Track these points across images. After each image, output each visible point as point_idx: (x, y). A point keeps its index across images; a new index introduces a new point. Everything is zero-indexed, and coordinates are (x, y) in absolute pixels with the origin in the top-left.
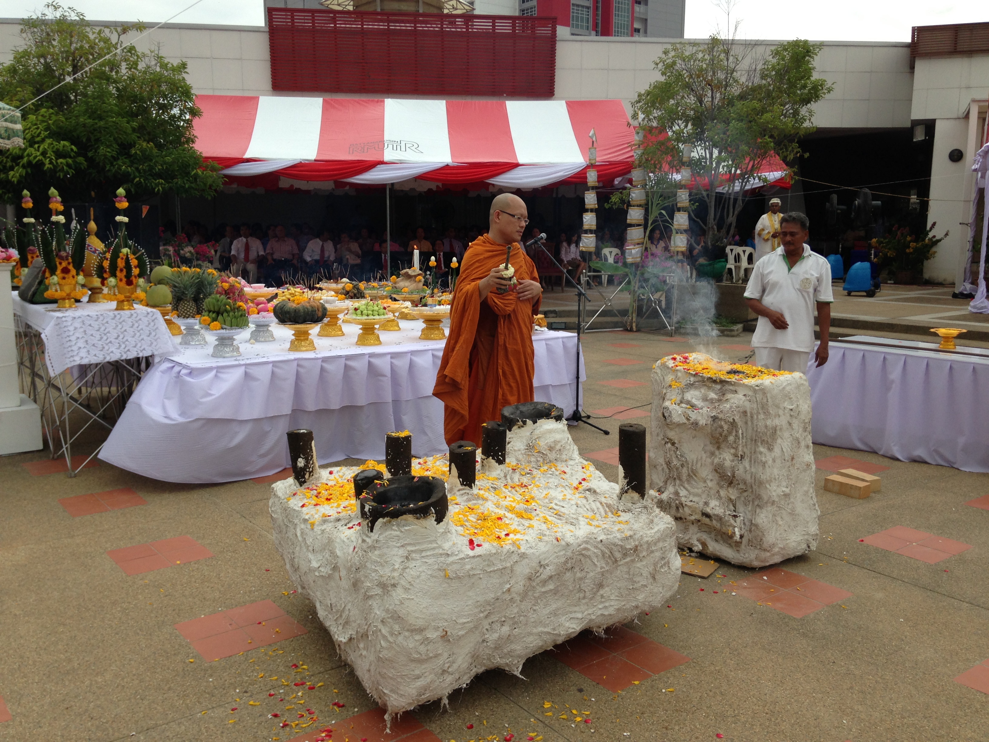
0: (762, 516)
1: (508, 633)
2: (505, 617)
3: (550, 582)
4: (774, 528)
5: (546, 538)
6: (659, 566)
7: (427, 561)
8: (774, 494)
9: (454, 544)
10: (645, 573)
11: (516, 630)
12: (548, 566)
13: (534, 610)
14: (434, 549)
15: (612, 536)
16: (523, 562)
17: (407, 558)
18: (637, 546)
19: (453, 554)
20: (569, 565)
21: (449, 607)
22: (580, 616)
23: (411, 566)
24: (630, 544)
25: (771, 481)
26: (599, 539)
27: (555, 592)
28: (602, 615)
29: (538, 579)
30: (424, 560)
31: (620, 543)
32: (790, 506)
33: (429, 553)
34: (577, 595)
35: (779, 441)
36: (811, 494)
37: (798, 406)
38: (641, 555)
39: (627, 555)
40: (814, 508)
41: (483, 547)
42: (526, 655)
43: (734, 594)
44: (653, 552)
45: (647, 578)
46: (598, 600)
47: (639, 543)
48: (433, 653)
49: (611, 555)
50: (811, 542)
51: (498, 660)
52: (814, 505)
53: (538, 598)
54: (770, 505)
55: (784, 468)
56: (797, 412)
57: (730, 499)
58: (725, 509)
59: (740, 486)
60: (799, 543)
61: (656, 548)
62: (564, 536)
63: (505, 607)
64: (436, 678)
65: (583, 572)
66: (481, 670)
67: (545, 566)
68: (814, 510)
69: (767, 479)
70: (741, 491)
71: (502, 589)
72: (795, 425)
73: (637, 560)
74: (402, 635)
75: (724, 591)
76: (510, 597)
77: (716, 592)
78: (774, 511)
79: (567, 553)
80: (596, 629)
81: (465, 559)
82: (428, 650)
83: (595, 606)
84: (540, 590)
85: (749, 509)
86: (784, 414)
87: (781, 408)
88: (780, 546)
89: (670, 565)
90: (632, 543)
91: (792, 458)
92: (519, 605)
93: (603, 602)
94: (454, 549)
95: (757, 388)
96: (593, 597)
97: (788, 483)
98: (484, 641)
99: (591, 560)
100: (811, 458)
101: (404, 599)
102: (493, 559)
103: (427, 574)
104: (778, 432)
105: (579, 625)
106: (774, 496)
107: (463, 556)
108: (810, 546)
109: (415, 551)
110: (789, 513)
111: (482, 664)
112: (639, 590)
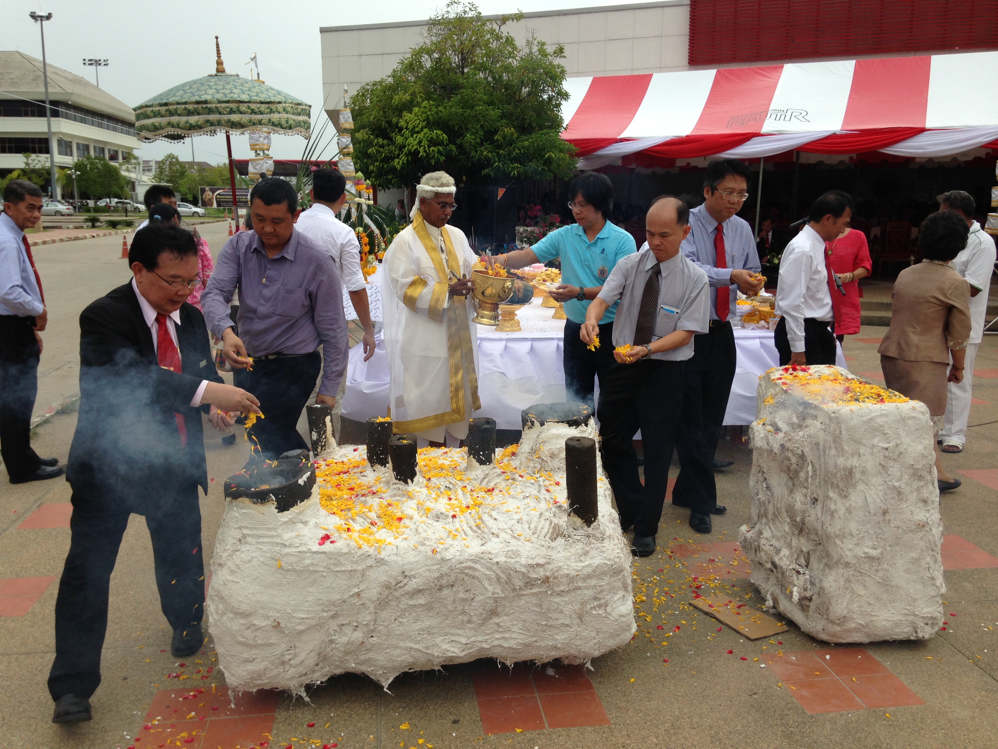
0: (831, 578)
1: (361, 639)
3: (420, 595)
4: (848, 596)
5: (421, 548)
6: (589, 606)
7: (262, 547)
8: (848, 553)
9: (298, 535)
10: (568, 610)
11: (373, 639)
12: (415, 577)
13: (401, 622)
14: (272, 536)
15: (513, 560)
16: (380, 568)
17: (240, 540)
18: (548, 578)
19: (289, 546)
20: (444, 582)
21: (282, 598)
22: (464, 640)
23: (243, 550)
24: (536, 573)
25: (844, 537)
26: (495, 560)
27: (429, 607)
28: (500, 646)
29: (403, 589)
30: (260, 546)
31: (524, 570)
32: (880, 574)
33: (266, 540)
34: (460, 617)
35: (861, 487)
36: (928, 563)
37: (897, 445)
38: (556, 589)
39: (533, 585)
40: (933, 582)
41: (335, 544)
42: (394, 669)
43: (763, 666)
44: (579, 588)
45: (570, 617)
46: (492, 628)
47: (553, 574)
48: (264, 641)
49: (509, 581)
50: (921, 627)
51: (353, 665)
52: (933, 579)
53: (405, 610)
54: (843, 566)
55: (869, 523)
56: (897, 453)
57: (802, 551)
58: (791, 562)
59: (813, 537)
60: (897, 624)
61: (585, 585)
62: (446, 549)
63: (356, 612)
64: (273, 667)
65: (468, 593)
66: (338, 671)
67: (410, 577)
68: (934, 585)
69: (838, 533)
70: (814, 542)
71: (350, 591)
72: (895, 469)
73: (549, 593)
74: (227, 615)
75: (755, 659)
76: (360, 602)
77: (744, 659)
78: (849, 576)
79: (443, 569)
80: (502, 660)
81: (305, 552)
82: (256, 637)
83: (488, 634)
84: (406, 602)
85: (822, 566)
86: (872, 454)
87: (865, 445)
88: (859, 621)
89: (608, 609)
90: (541, 573)
91: (885, 513)
92: (376, 613)
93: (501, 632)
94: (297, 541)
95: (833, 415)
96: (483, 623)
97: (876, 543)
98: (332, 641)
99: (480, 582)
100: (933, 517)
101: (228, 581)
102: (341, 559)
103: (259, 560)
104: (858, 475)
105: (463, 651)
106: (849, 556)
107: (305, 549)
108: (919, 631)
109: (251, 536)
110: (879, 582)
111: (336, 666)
112: (558, 628)
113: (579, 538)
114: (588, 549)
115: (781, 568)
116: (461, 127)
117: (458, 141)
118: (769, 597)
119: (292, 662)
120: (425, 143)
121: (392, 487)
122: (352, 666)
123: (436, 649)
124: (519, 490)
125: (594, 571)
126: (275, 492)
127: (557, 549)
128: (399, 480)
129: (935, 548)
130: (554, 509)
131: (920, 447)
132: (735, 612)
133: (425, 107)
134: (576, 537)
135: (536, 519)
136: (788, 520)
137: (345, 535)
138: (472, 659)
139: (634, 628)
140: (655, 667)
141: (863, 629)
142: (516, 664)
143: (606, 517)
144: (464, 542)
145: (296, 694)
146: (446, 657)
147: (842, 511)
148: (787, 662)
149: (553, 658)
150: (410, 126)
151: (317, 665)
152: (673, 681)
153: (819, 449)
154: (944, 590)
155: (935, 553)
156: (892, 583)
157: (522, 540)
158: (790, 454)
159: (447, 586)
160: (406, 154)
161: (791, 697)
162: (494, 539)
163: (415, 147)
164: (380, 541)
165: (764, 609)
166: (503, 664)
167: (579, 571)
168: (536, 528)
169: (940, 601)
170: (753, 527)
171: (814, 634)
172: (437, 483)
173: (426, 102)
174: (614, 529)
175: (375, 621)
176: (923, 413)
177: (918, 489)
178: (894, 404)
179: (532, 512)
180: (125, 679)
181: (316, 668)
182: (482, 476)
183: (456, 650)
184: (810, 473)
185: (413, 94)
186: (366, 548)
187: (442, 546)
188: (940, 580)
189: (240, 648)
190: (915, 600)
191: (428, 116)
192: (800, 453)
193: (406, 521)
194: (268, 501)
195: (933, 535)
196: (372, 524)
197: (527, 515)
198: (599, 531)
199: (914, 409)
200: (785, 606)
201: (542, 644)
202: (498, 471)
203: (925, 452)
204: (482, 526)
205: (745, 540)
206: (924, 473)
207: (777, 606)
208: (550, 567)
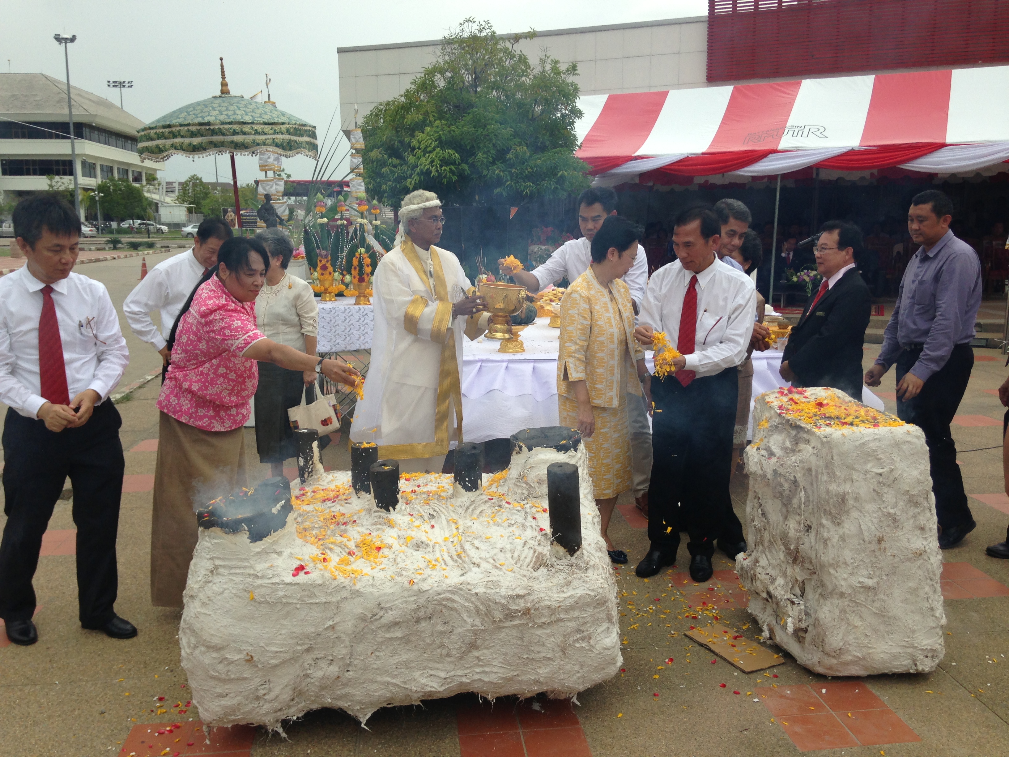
0: (826, 609)
1: (337, 673)
2: (332, 655)
3: (397, 628)
4: (843, 628)
5: (398, 579)
6: (571, 639)
7: (234, 578)
8: (843, 583)
9: (271, 566)
10: (551, 642)
11: (349, 673)
12: (391, 610)
13: (378, 656)
14: (245, 567)
15: (493, 591)
16: (355, 600)
17: (212, 572)
18: (528, 609)
19: (262, 577)
20: (421, 614)
21: (255, 631)
22: (443, 675)
24: (516, 605)
25: (838, 566)
26: (474, 591)
27: (406, 640)
28: (481, 680)
29: (379, 621)
31: (503, 601)
32: (877, 604)
33: (238, 571)
34: (439, 651)
35: (855, 514)
36: (926, 593)
37: (892, 471)
38: (537, 621)
39: (513, 617)
40: (932, 613)
41: (309, 575)
42: (372, 704)
43: (756, 700)
44: (561, 620)
45: (553, 650)
46: (472, 662)
47: (534, 605)
48: (238, 675)
49: (488, 613)
50: (920, 659)
51: (330, 700)
52: (932, 609)
53: (381, 644)
54: (838, 596)
55: (864, 551)
56: (891, 478)
57: (797, 580)
58: (786, 592)
59: (807, 565)
60: (895, 657)
61: (567, 616)
62: (424, 580)
63: (331, 645)
64: (247, 702)
65: (446, 626)
66: (315, 707)
67: (387, 609)
68: (933, 616)
69: (831, 561)
70: (810, 571)
71: (324, 624)
72: (889, 496)
73: (530, 625)
74: (199, 649)
75: (749, 693)
76: (335, 636)
77: (736, 693)
78: (844, 606)
79: (419, 600)
80: (484, 695)
81: (278, 584)
82: (229, 671)
83: (468, 668)
84: (383, 635)
85: (817, 596)
86: (865, 479)
87: (858, 471)
88: (856, 654)
89: (592, 641)
90: (522, 604)
91: (880, 541)
92: (352, 646)
93: (481, 666)
94: (270, 572)
95: (825, 439)
96: (462, 657)
97: (872, 573)
98: (307, 676)
99: (459, 614)
100: (931, 545)
101: (200, 613)
102: (316, 591)
103: (231, 592)
104: (851, 502)
105: (442, 685)
106: (844, 586)
107: (278, 581)
108: (918, 664)
109: (224, 567)
110: (876, 613)
111: (312, 701)
112: (540, 662)
113: (562, 567)
114: (570, 579)
115: (776, 598)
116: (473, 147)
117: (470, 160)
118: (765, 628)
119: (266, 697)
120: (437, 162)
121: (373, 515)
122: (328, 701)
123: (413, 684)
124: (504, 517)
125: (576, 602)
126: (248, 521)
127: (538, 579)
128: (381, 507)
129: (934, 578)
130: (539, 538)
131: (915, 473)
132: (731, 643)
133: (437, 127)
134: (558, 567)
135: (519, 548)
136: (783, 548)
137: (320, 565)
138: (453, 694)
139: (620, 660)
140: (644, 702)
141: (862, 663)
142: (498, 699)
143: (593, 545)
144: (443, 572)
145: (272, 730)
146: (425, 693)
147: (835, 539)
148: (782, 697)
149: (537, 693)
150: (422, 146)
151: (293, 700)
152: (662, 717)
153: (811, 474)
154: (944, 621)
155: (934, 583)
156: (890, 614)
157: (504, 570)
158: (782, 480)
159: (425, 619)
160: (418, 174)
161: (783, 733)
162: (475, 569)
163: (427, 167)
164: (356, 571)
165: (762, 641)
166: (485, 699)
167: (561, 602)
168: (519, 557)
169: (941, 633)
170: (750, 555)
171: (810, 667)
172: (421, 510)
173: (438, 122)
174: (600, 558)
175: (351, 654)
176: (918, 437)
177: (915, 517)
178: (889, 428)
179: (516, 540)
180: (102, 713)
181: (292, 703)
182: (468, 503)
183: (435, 685)
184: (803, 500)
185: (426, 114)
186: (341, 579)
187: (419, 577)
188: (939, 611)
189: (213, 683)
190: (914, 632)
191: (440, 135)
192: (793, 478)
193: (385, 551)
194: (240, 531)
195: (931, 564)
196: (349, 553)
197: (511, 543)
198: (583, 560)
199: (908, 433)
200: (782, 638)
201: (524, 678)
202: (485, 498)
203: (921, 478)
204: (463, 555)
205: (742, 568)
206: (921, 499)
207: (773, 638)
208: (531, 598)
